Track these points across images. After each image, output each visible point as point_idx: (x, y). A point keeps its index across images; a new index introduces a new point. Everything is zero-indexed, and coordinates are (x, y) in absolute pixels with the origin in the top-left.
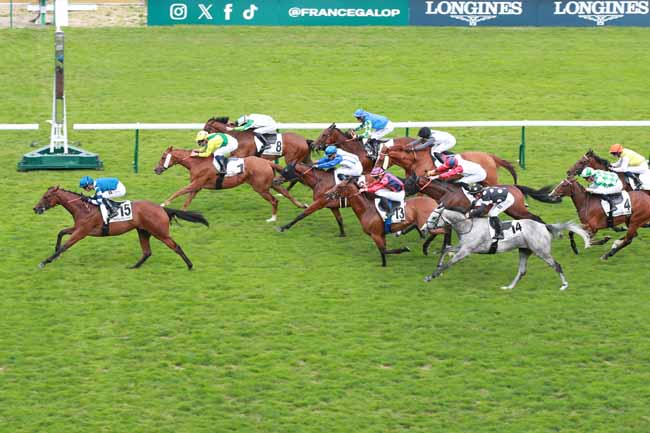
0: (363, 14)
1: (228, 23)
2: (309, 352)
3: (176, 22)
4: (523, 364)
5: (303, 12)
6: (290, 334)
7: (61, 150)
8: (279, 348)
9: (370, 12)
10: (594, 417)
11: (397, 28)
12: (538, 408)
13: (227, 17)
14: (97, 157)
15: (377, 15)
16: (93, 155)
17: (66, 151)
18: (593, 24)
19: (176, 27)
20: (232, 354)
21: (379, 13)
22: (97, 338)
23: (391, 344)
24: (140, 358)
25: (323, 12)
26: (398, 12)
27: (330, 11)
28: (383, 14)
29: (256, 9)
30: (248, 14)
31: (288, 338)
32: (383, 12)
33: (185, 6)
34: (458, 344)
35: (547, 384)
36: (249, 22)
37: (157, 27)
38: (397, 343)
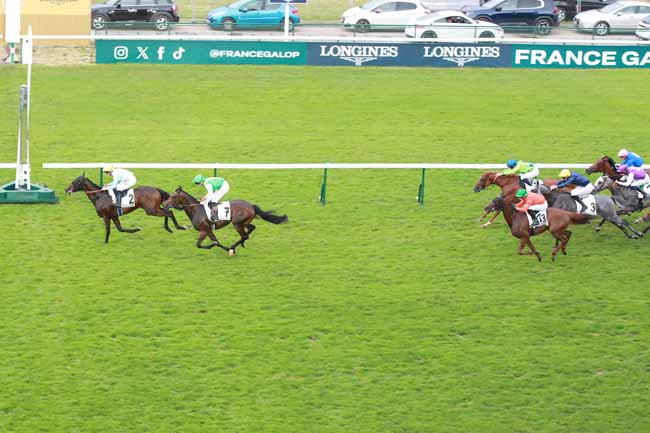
0: (269, 56)
1: (161, 62)
2: (219, 327)
3: (119, 61)
4: (391, 338)
5: (221, 53)
6: (203, 312)
7: (25, 186)
8: (195, 324)
9: (275, 54)
10: (449, 381)
11: (298, 67)
12: (404, 373)
13: (160, 57)
14: (53, 193)
15: (281, 56)
16: (51, 191)
17: (29, 187)
18: (455, 65)
19: (119, 65)
20: (156, 328)
21: (283, 54)
22: (48, 314)
23: (284, 321)
24: (82, 331)
25: (237, 54)
26: (298, 54)
27: (243, 52)
28: (286, 56)
29: (184, 51)
30: (177, 55)
31: (202, 315)
32: (286, 53)
33: (126, 49)
34: (340, 322)
35: (411, 353)
36: (178, 61)
37: (103, 65)
38: (289, 320)
